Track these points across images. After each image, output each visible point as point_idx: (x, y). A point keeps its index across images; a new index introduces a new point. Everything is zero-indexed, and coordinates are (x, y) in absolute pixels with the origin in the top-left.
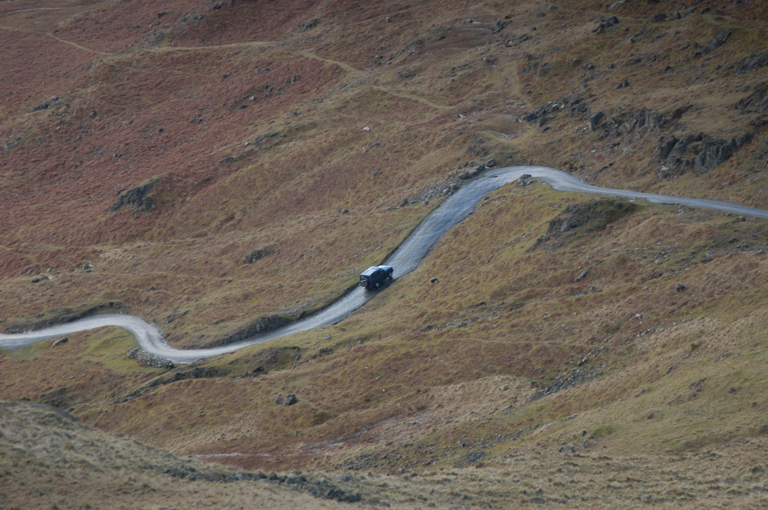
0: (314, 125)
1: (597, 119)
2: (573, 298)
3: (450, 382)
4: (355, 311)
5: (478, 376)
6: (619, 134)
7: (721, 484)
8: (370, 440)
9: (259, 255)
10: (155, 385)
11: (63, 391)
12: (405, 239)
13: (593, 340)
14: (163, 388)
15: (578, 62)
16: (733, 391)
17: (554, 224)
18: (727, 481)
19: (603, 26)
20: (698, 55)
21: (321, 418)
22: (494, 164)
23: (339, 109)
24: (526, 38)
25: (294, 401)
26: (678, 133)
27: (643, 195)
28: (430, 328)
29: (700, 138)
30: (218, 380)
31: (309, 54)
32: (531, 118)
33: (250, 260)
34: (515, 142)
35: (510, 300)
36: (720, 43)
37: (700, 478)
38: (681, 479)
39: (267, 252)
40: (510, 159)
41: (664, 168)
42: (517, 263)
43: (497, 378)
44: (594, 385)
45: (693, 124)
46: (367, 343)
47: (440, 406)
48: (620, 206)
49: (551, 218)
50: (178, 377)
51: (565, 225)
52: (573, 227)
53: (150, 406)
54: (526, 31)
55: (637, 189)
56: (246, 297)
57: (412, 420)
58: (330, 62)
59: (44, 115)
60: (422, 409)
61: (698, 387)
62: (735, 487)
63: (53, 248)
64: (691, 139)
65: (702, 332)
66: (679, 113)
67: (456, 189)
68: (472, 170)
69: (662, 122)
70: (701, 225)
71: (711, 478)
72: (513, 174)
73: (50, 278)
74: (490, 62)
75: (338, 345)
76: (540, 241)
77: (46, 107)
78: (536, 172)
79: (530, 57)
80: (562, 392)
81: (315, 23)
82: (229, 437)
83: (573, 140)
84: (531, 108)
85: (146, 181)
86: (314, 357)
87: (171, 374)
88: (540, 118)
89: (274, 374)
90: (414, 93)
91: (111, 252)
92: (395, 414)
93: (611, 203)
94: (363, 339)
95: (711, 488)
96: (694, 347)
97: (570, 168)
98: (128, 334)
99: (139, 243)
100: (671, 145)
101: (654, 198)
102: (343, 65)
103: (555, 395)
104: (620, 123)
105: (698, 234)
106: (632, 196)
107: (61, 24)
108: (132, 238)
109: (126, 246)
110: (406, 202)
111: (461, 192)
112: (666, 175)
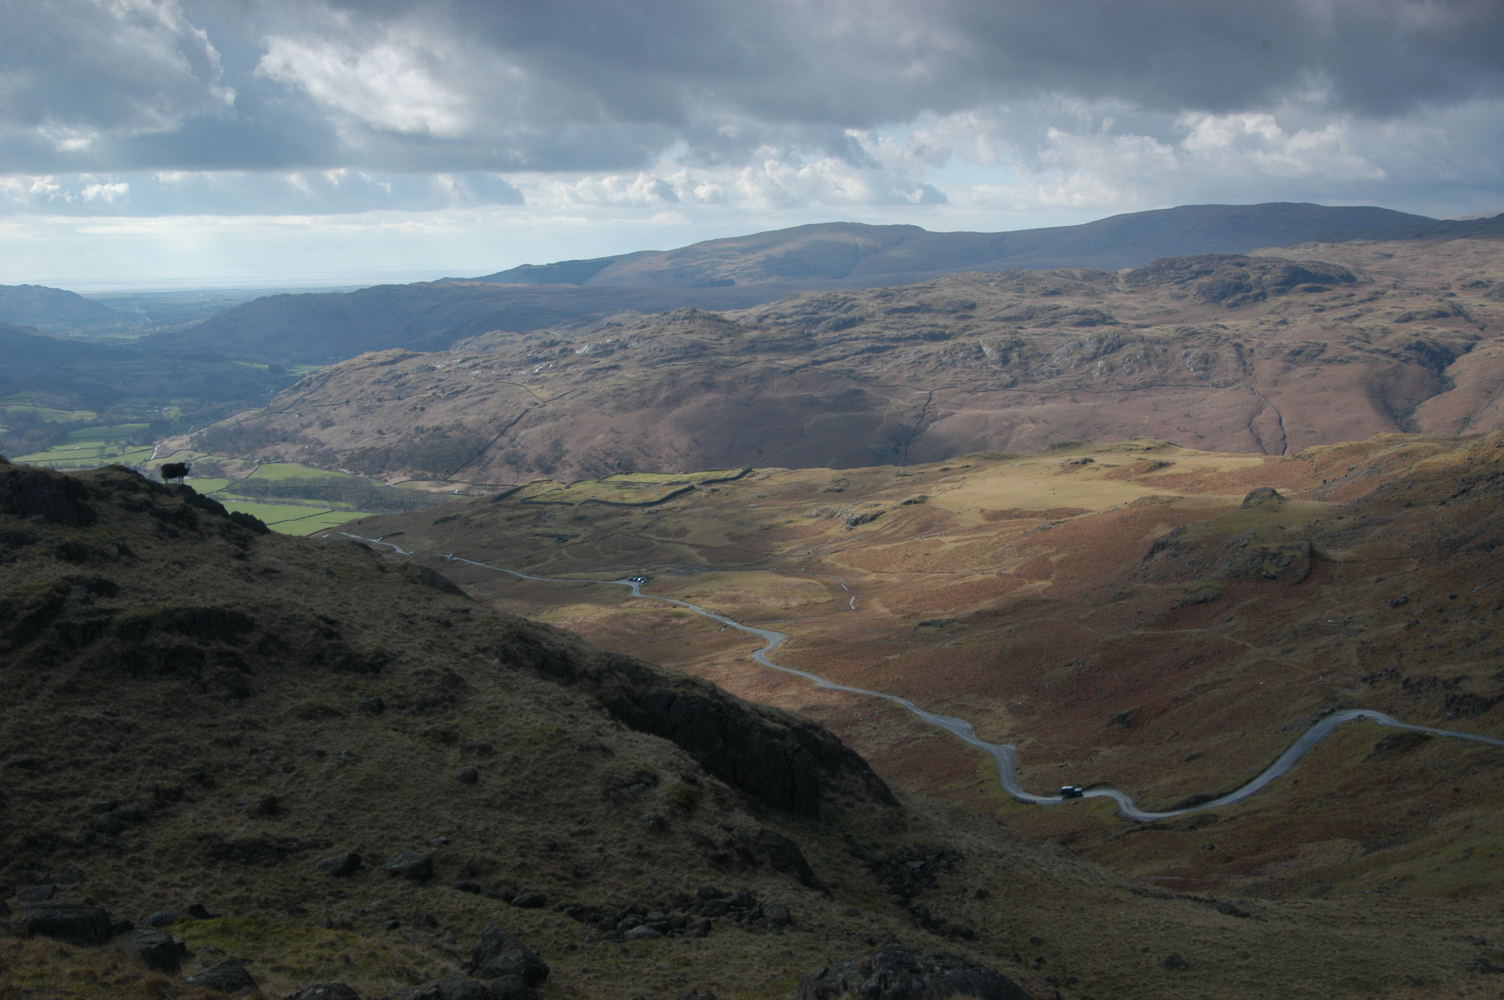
0: (1229, 680)
1: (1406, 681)
2: (1389, 793)
3: (1310, 841)
4: (1252, 795)
5: (1329, 839)
6: (1420, 692)
7: (1482, 919)
8: (1258, 874)
9: (1193, 757)
10: (1128, 832)
11: (1074, 833)
12: (1285, 751)
13: (1402, 819)
14: (1133, 835)
15: (1394, 647)
16: (1492, 856)
17: (1378, 746)
18: (1485, 917)
19: (1409, 626)
20: (1469, 645)
21: (1229, 859)
22: (1341, 707)
23: (1245, 671)
24: (1361, 631)
25: (1212, 848)
26: (1457, 693)
27: (1436, 730)
28: (1298, 807)
29: (1471, 695)
30: (1167, 832)
31: (1227, 637)
32: (1364, 680)
33: (1188, 760)
34: (1354, 694)
35: (1350, 792)
36: (1483, 638)
37: (1467, 914)
38: (1456, 914)
39: (1198, 756)
40: (1350, 705)
41: (1449, 714)
42: (1355, 769)
43: (1341, 841)
44: (1402, 848)
45: (1467, 687)
46: (1260, 815)
47: (1304, 856)
48: (1421, 736)
49: (1376, 742)
50: (1143, 829)
51: (1385, 747)
52: (1390, 748)
53: (1125, 845)
54: (1362, 626)
55: (1431, 726)
56: (1185, 782)
57: (1285, 864)
58: (1240, 642)
59: (1071, 669)
60: (1292, 857)
61: (1469, 852)
62: (1489, 921)
63: (1072, 747)
64: (1465, 696)
65: (1472, 818)
66: (1457, 680)
67: (1317, 722)
68: (1327, 711)
69: (1447, 685)
70: (1471, 751)
71: (1475, 915)
72: (1354, 714)
73: (1070, 765)
74: (1338, 645)
75: (1243, 814)
76: (1369, 756)
77: (1071, 664)
78: (1368, 713)
79: (1363, 643)
80: (1382, 851)
81: (1231, 619)
82: (1172, 867)
83: (1391, 694)
84: (1364, 674)
85: (1127, 711)
86: (1226, 821)
87: (1138, 826)
88: (1370, 680)
89: (1200, 830)
90: (1291, 662)
91: (1105, 751)
92: (1275, 859)
93: (1415, 734)
94: (1256, 812)
95: (1474, 921)
96: (1467, 827)
97: (1389, 711)
98: (1114, 801)
99: (1122, 747)
100: (1453, 700)
101: (1441, 732)
102: (1248, 645)
103: (1376, 854)
104: (1421, 685)
105: (1470, 756)
106: (1428, 731)
107: (1082, 617)
108: (1118, 743)
109: (1115, 748)
110: (1285, 729)
111: (1318, 726)
112: (1450, 719)
